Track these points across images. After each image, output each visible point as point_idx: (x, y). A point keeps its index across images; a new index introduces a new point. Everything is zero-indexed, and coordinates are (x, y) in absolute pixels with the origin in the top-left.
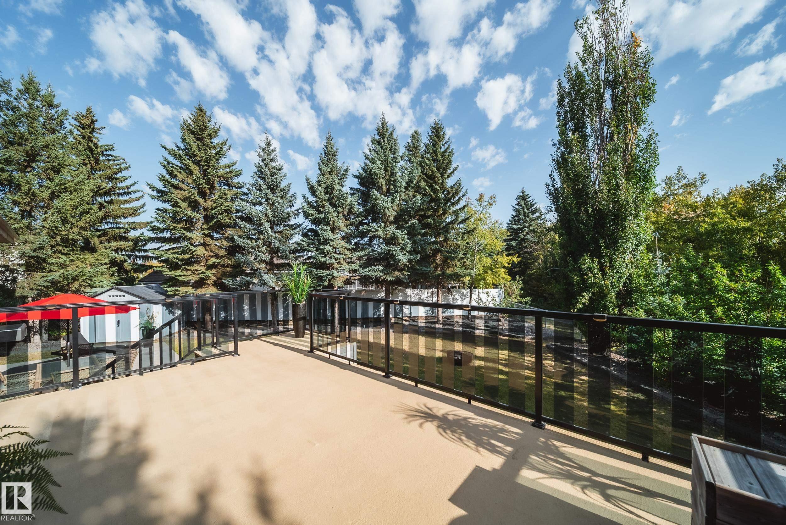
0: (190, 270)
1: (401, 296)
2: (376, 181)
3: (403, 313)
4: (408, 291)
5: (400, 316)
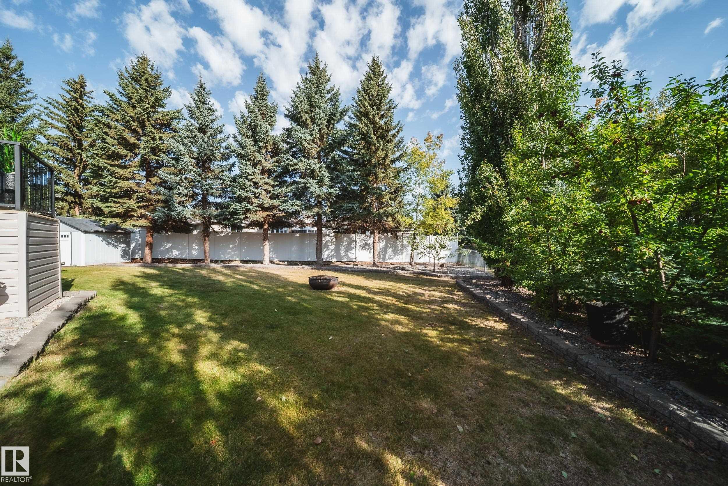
0: (118, 202)
1: (346, 240)
2: (299, 116)
3: (348, 257)
4: (353, 236)
5: (345, 260)
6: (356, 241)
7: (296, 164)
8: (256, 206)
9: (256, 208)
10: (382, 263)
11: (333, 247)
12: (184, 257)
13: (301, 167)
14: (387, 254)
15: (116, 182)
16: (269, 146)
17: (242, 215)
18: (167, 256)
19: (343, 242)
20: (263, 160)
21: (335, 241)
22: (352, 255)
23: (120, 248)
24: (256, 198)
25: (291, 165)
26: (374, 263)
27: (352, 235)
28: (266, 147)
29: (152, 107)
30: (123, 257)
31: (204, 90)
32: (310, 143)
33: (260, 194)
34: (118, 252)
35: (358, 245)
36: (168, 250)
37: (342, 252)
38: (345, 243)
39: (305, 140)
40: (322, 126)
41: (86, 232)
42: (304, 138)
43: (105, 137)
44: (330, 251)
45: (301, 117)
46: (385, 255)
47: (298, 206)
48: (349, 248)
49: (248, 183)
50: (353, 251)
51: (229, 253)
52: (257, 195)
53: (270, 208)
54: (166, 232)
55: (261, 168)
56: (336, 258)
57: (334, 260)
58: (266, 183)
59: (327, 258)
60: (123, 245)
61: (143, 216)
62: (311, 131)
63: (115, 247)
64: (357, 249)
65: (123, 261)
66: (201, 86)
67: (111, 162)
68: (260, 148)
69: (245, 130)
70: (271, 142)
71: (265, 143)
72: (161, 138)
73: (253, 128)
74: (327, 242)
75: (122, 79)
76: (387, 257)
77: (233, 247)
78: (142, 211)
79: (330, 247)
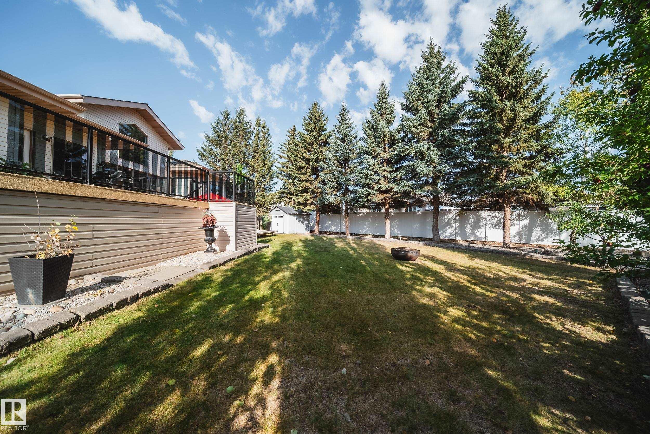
0: (302, 196)
3: (476, 236)
4: (482, 213)
5: (472, 239)
6: (485, 219)
7: (407, 150)
8: (376, 191)
9: (375, 192)
10: (524, 244)
11: (457, 224)
12: (338, 231)
13: (412, 151)
14: (534, 234)
15: (300, 184)
16: (386, 139)
17: (365, 198)
18: (329, 230)
19: (469, 220)
20: (382, 152)
21: (459, 219)
22: (481, 233)
23: (305, 224)
24: (376, 183)
25: (403, 152)
26: (504, 244)
27: (480, 212)
28: (384, 141)
29: (318, 133)
30: (306, 229)
31: (345, 111)
32: (419, 127)
33: (379, 180)
34: (304, 226)
35: (488, 223)
36: (330, 226)
37: (468, 230)
38: (472, 221)
39: (414, 126)
40: (431, 108)
41: (289, 214)
42: (411, 124)
43: (296, 158)
44: (453, 229)
45: (413, 106)
46: (529, 236)
47: (409, 187)
48: (476, 226)
49: (369, 172)
50: (483, 229)
51: (365, 229)
52: (376, 181)
53: (387, 191)
54: (328, 213)
55: (380, 159)
56: (461, 236)
57: (458, 238)
58: (384, 170)
59: (450, 236)
60: (306, 222)
61: (312, 203)
62: (420, 116)
63: (302, 223)
64: (488, 227)
65: (306, 232)
66: (343, 109)
67: (300, 172)
68: (379, 143)
69: (369, 131)
70: (388, 136)
71: (383, 138)
72: (321, 152)
73: (374, 128)
74: (449, 219)
75: (304, 121)
76: (533, 238)
77: (368, 224)
78: (312, 200)
79: (454, 225)
